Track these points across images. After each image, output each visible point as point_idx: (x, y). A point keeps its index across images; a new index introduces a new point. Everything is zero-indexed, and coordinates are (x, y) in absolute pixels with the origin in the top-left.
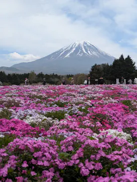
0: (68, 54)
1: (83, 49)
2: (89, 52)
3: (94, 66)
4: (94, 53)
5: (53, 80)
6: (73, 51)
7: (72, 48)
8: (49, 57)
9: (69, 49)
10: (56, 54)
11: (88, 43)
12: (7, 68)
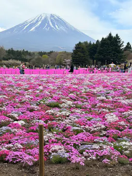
0: (34, 28)
1: (50, 23)
2: (56, 26)
3: (78, 45)
4: (62, 27)
6: (38, 25)
7: (37, 21)
9: (34, 21)
10: (19, 27)
11: (55, 17)
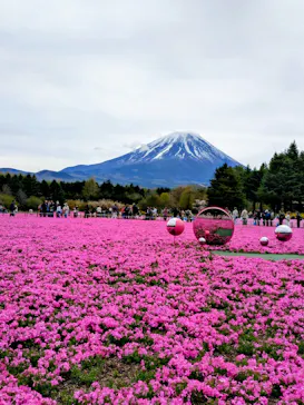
0: (160, 155)
1: (187, 147)
2: (196, 152)
4: (205, 154)
5: (129, 196)
6: (168, 150)
7: (166, 145)
8: (127, 156)
9: (162, 145)
10: (138, 153)
11: (195, 137)
12: (53, 174)
